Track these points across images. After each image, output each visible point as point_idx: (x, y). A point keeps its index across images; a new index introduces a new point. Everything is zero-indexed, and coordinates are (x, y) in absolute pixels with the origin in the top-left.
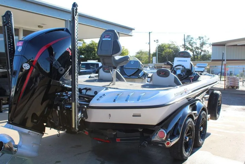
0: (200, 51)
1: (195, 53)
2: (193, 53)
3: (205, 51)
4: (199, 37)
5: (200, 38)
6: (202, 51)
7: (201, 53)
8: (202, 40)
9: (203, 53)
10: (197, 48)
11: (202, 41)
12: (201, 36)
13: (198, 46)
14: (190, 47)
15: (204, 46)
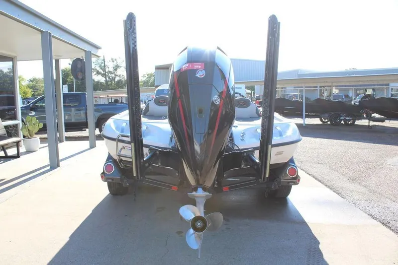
0: (113, 75)
1: (107, 79)
2: (106, 78)
3: (120, 75)
4: (112, 59)
5: (113, 61)
6: (116, 75)
7: (115, 78)
8: (115, 62)
9: (117, 79)
10: (110, 72)
11: (115, 64)
12: (114, 58)
13: (111, 69)
14: (101, 71)
15: (118, 70)
